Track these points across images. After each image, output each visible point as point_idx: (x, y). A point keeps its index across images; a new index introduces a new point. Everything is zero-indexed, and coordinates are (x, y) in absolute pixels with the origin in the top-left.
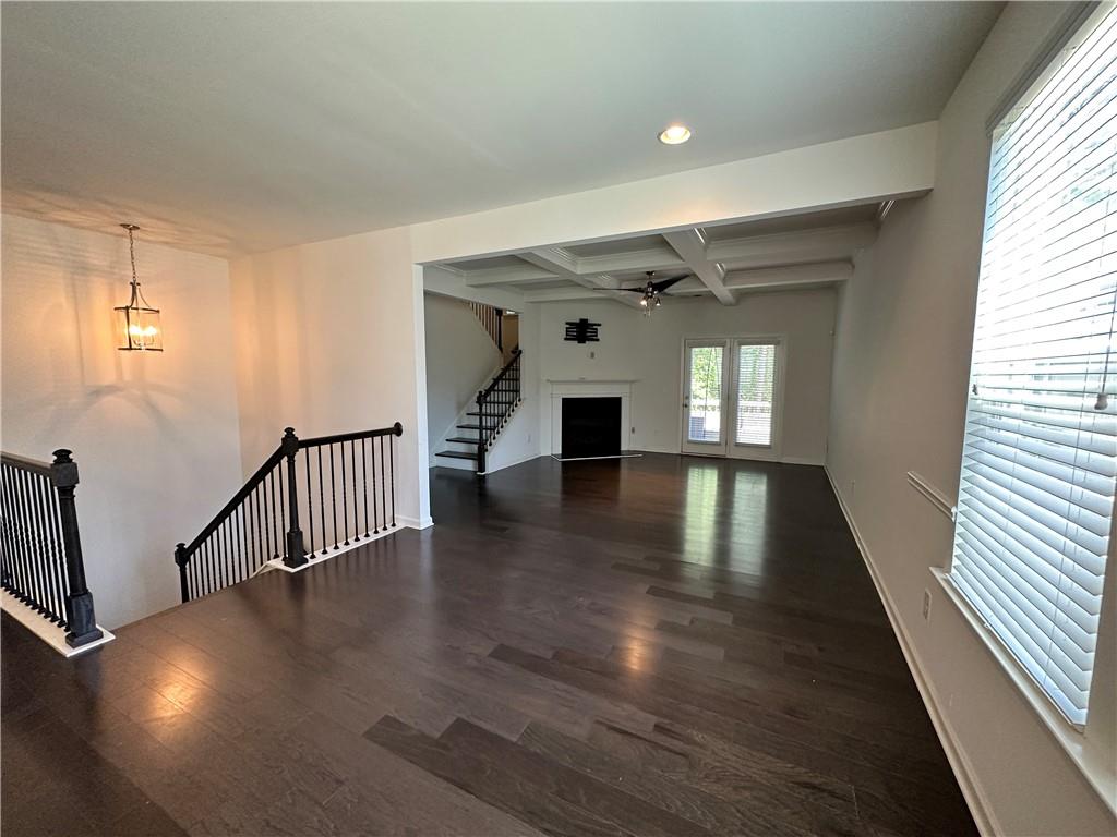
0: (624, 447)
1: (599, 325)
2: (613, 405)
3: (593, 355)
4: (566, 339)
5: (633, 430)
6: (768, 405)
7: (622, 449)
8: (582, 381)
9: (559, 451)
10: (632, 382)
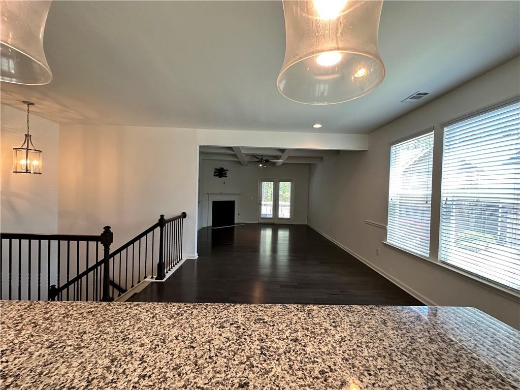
0: (236, 222)
1: (228, 170)
2: (231, 204)
3: (224, 183)
4: (214, 176)
5: (239, 214)
6: (289, 203)
7: (235, 222)
8: (221, 194)
9: (210, 224)
10: (239, 194)
